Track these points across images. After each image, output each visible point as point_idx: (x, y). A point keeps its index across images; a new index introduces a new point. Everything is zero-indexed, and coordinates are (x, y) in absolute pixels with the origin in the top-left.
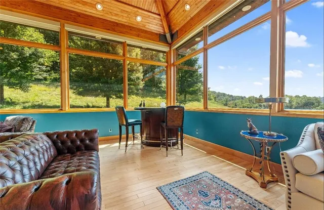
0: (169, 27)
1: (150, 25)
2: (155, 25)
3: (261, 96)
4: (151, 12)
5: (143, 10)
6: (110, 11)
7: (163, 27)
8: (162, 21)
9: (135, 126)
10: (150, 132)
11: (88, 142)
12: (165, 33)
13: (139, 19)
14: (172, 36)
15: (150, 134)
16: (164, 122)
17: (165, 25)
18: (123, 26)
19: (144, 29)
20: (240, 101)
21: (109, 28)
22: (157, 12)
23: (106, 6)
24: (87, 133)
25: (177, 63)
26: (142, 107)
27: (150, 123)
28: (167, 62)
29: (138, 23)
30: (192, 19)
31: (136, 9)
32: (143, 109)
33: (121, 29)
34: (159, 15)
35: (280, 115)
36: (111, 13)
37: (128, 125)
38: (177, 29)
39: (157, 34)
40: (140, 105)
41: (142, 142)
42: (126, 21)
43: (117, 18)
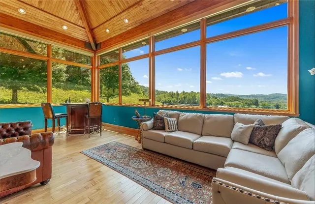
0: (94, 38)
1: (76, 34)
2: (81, 34)
3: (177, 92)
4: (77, 25)
5: (70, 22)
6: (35, 16)
7: (88, 37)
8: (87, 33)
9: (60, 119)
10: (75, 123)
11: (22, 130)
12: (90, 41)
13: (65, 28)
14: (96, 45)
15: (75, 125)
16: (87, 114)
17: (90, 36)
18: (47, 30)
19: (70, 36)
20: (163, 95)
21: (31, 30)
22: (83, 26)
23: (29, 12)
24: (21, 124)
25: (101, 67)
26: (68, 103)
27: (75, 115)
28: (92, 66)
29: (64, 30)
30: (111, 39)
31: (62, 20)
32: (68, 105)
33: (45, 33)
34: (85, 28)
35: (153, 107)
36: (34, 18)
37: (54, 118)
38: (101, 41)
39: (82, 42)
40: (66, 101)
41: (68, 132)
42: (51, 27)
43: (42, 23)
